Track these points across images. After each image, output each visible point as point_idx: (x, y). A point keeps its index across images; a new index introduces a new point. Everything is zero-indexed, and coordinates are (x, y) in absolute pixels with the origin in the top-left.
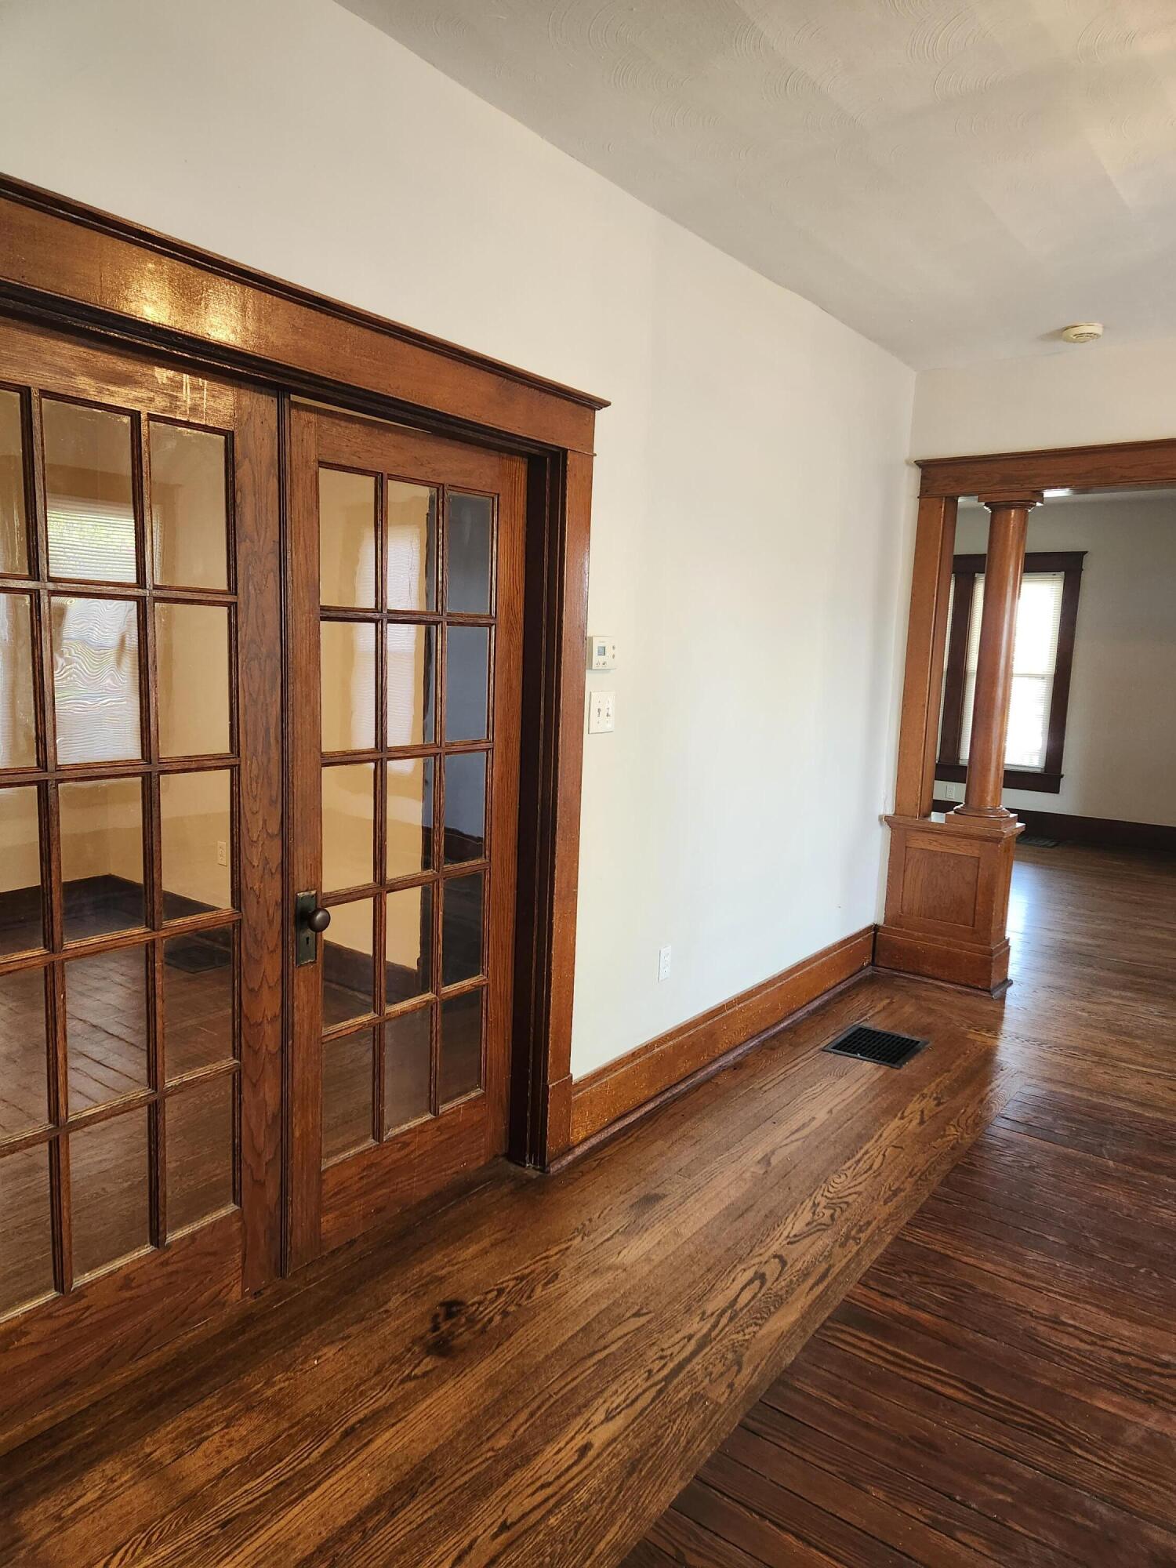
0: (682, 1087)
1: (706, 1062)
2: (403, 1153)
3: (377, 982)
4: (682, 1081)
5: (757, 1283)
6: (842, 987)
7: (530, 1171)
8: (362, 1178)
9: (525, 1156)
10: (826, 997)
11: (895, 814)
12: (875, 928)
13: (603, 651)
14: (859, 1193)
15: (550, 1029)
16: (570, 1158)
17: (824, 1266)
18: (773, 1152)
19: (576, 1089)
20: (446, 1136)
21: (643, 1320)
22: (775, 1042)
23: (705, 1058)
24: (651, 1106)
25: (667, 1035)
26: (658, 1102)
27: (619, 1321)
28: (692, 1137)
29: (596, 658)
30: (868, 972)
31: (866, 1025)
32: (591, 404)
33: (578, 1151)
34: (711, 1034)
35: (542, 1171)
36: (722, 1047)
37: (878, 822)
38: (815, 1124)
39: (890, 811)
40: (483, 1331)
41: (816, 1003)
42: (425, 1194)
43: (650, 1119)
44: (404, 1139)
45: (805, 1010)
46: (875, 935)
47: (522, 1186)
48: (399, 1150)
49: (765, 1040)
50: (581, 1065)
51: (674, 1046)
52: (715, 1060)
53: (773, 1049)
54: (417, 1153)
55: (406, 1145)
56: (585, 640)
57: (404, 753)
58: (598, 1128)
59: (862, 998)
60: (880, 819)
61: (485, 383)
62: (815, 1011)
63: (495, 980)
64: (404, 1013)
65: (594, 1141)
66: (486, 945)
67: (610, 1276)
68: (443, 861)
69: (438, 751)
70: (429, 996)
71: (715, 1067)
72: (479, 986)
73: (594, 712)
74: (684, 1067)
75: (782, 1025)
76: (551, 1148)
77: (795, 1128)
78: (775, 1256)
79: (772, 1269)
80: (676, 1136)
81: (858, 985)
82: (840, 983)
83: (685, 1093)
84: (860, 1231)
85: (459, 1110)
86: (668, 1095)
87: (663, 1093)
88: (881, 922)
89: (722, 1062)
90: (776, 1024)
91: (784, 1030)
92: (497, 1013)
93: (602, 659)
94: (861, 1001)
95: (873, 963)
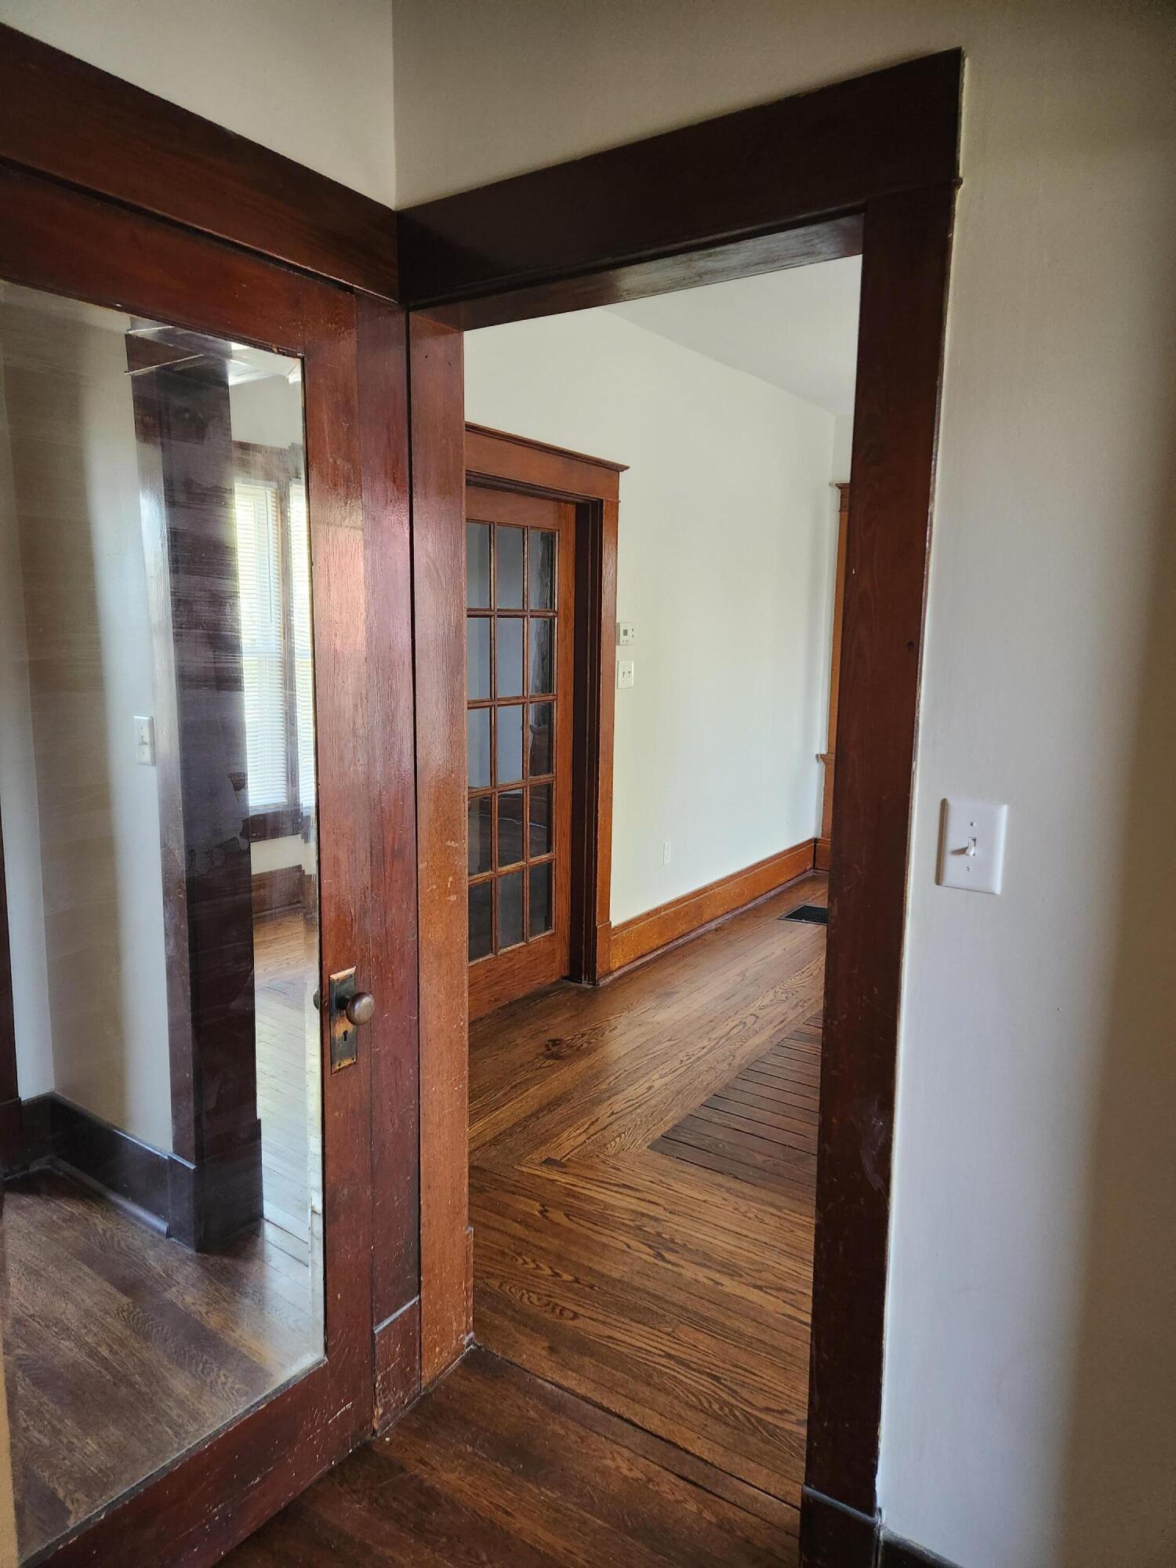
0: (681, 941)
1: (696, 926)
2: (509, 964)
3: (493, 851)
4: (681, 937)
5: (742, 1026)
6: (791, 883)
7: (585, 985)
8: (487, 977)
9: (581, 976)
10: (779, 889)
11: (828, 753)
12: (816, 840)
13: (625, 633)
14: (804, 987)
15: (598, 889)
16: (611, 978)
17: (783, 1018)
18: (746, 970)
19: (613, 933)
20: (534, 958)
21: (673, 1042)
22: (744, 916)
23: (696, 924)
24: (660, 952)
25: (669, 904)
26: (665, 948)
27: (660, 1043)
28: (692, 966)
29: (622, 637)
30: (811, 873)
31: (810, 904)
32: (615, 469)
33: (616, 974)
34: (699, 907)
35: (594, 984)
36: (707, 917)
37: (815, 760)
38: (774, 956)
39: (824, 752)
40: (578, 1049)
41: (772, 893)
42: (521, 995)
43: (661, 958)
44: (509, 955)
45: (764, 897)
46: (815, 846)
47: (581, 993)
48: (507, 962)
49: (736, 915)
50: (617, 917)
51: (674, 912)
52: (702, 926)
53: (742, 919)
54: (517, 966)
55: (511, 960)
56: (616, 626)
57: (509, 702)
58: (628, 961)
59: (805, 889)
60: (817, 756)
61: (557, 463)
62: (772, 898)
63: (560, 857)
64: (508, 873)
65: (626, 969)
66: (554, 832)
67: (650, 1026)
68: (528, 774)
69: (525, 701)
70: (522, 863)
71: (702, 930)
72: (550, 860)
73: (620, 674)
74: (682, 927)
75: (749, 906)
76: (599, 970)
77: (760, 958)
78: (752, 1015)
79: (750, 1020)
80: (680, 965)
81: (803, 882)
82: (789, 880)
83: (683, 945)
84: (805, 1002)
85: (540, 941)
86: (671, 945)
87: (668, 943)
88: (820, 836)
89: (707, 927)
90: (746, 904)
91: (749, 910)
92: (562, 880)
93: (625, 638)
94: (806, 891)
95: (814, 867)
